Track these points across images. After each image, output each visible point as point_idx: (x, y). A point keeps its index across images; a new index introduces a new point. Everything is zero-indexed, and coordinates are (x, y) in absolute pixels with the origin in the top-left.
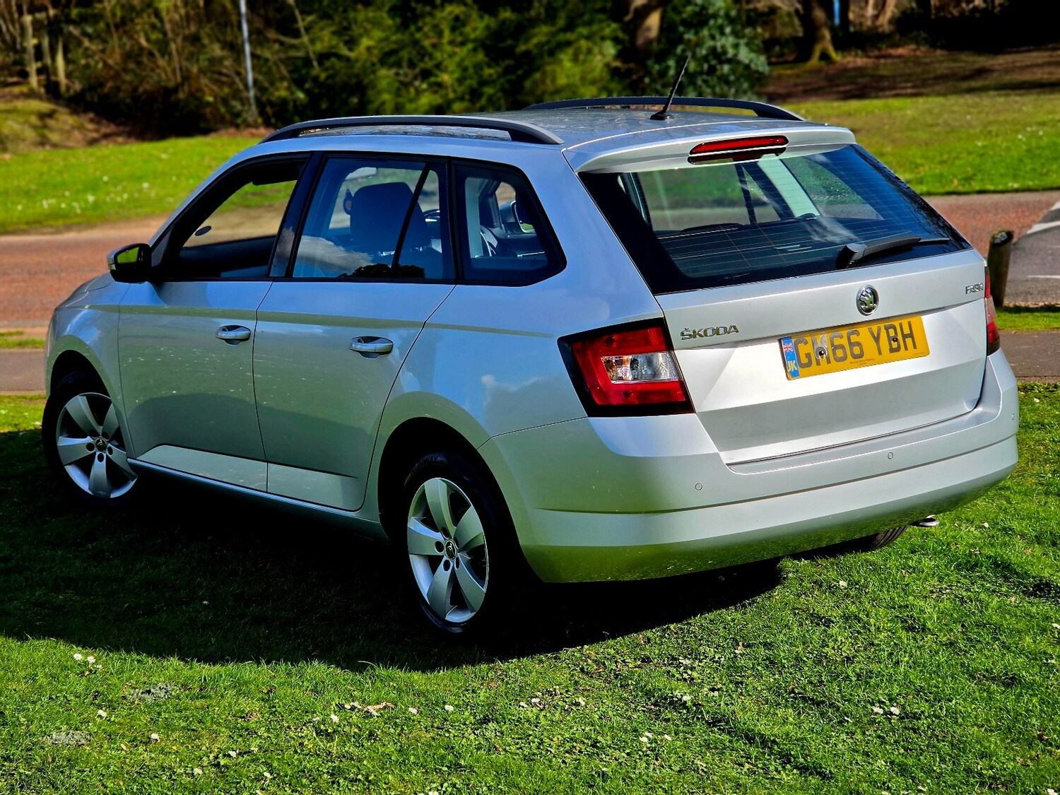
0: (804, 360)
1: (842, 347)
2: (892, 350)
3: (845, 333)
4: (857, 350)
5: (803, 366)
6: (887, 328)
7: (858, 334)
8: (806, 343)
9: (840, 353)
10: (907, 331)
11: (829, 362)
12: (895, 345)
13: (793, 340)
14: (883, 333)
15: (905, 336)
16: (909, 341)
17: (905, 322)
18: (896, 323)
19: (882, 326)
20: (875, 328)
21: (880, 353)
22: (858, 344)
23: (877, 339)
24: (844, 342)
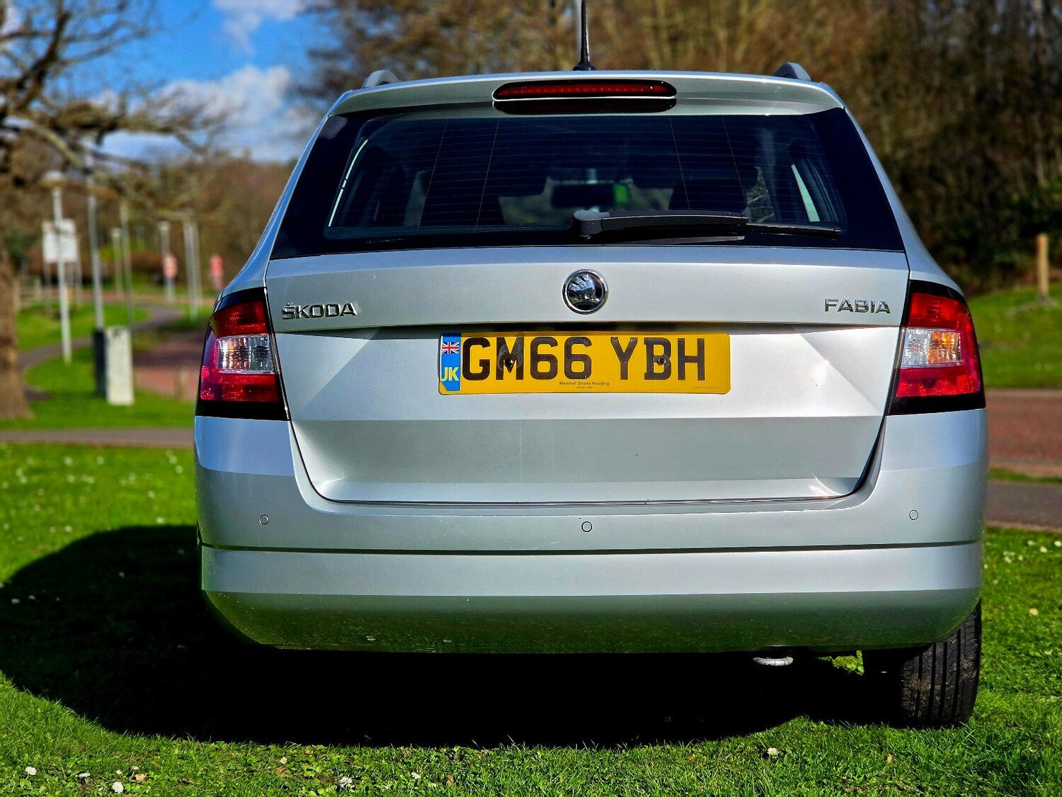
0: (475, 368)
1: (551, 359)
2: (650, 375)
3: (561, 339)
4: (578, 367)
5: (469, 376)
6: (650, 345)
7: (588, 343)
8: (486, 344)
9: (544, 367)
10: (691, 350)
11: (520, 375)
12: (658, 369)
13: (463, 339)
14: (641, 349)
15: (683, 359)
16: (691, 368)
17: (691, 341)
18: (673, 338)
19: (641, 338)
20: (624, 340)
21: (624, 375)
22: (585, 358)
23: (624, 356)
24: (559, 352)
